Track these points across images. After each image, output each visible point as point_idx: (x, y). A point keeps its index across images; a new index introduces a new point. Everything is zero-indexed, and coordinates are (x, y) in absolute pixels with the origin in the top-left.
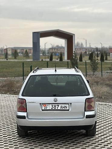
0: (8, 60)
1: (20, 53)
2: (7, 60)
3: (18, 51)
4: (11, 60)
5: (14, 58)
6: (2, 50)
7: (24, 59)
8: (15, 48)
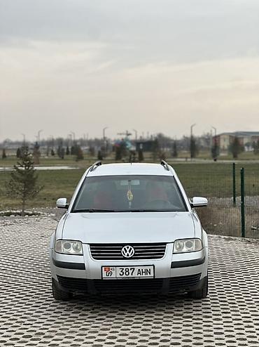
0: (218, 161)
1: (248, 145)
2: (215, 160)
3: (246, 141)
4: (224, 161)
5: (232, 156)
6: (209, 139)
7: (254, 159)
8: (237, 133)
